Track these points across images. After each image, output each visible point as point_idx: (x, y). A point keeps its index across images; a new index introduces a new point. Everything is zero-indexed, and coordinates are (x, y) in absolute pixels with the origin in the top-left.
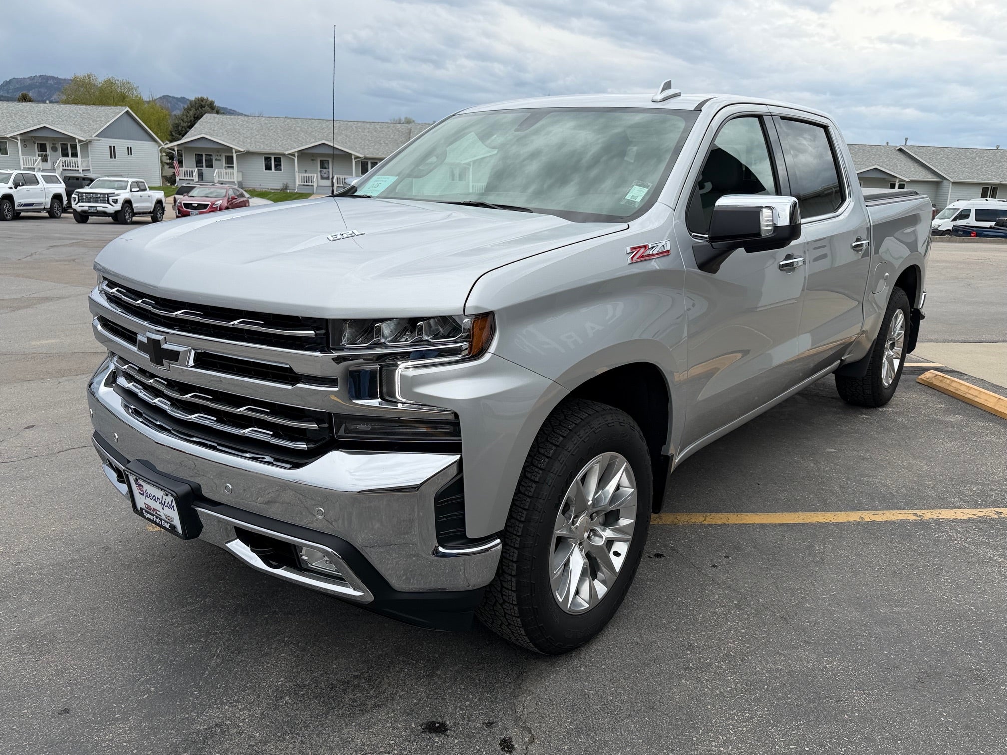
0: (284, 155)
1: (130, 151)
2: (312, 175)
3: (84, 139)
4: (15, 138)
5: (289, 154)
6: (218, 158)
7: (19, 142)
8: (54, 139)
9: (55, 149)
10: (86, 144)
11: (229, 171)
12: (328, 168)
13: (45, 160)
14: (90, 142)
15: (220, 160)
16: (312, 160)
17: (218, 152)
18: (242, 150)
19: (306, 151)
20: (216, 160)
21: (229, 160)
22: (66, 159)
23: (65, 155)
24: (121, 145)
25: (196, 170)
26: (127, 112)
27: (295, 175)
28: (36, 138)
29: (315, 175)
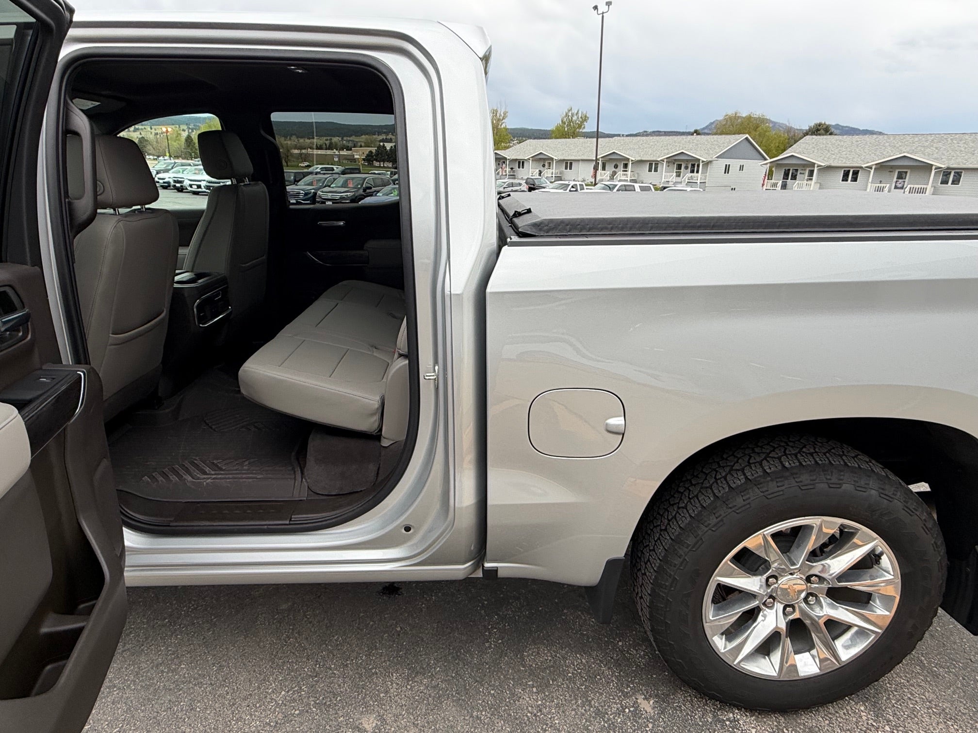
0: (861, 168)
1: (741, 168)
2: (885, 185)
3: (705, 160)
4: (663, 161)
5: (866, 167)
6: (802, 172)
7: (665, 163)
8: (687, 161)
9: (686, 168)
10: (707, 164)
11: (809, 182)
12: (905, 179)
13: (678, 175)
14: (711, 162)
15: (803, 174)
16: (890, 172)
17: (804, 167)
18: (823, 164)
19: (884, 164)
20: (800, 173)
21: (811, 173)
22: (692, 174)
23: (692, 171)
24: (735, 164)
25: (781, 182)
26: (747, 139)
27: (867, 185)
28: (675, 160)
29: (888, 185)
